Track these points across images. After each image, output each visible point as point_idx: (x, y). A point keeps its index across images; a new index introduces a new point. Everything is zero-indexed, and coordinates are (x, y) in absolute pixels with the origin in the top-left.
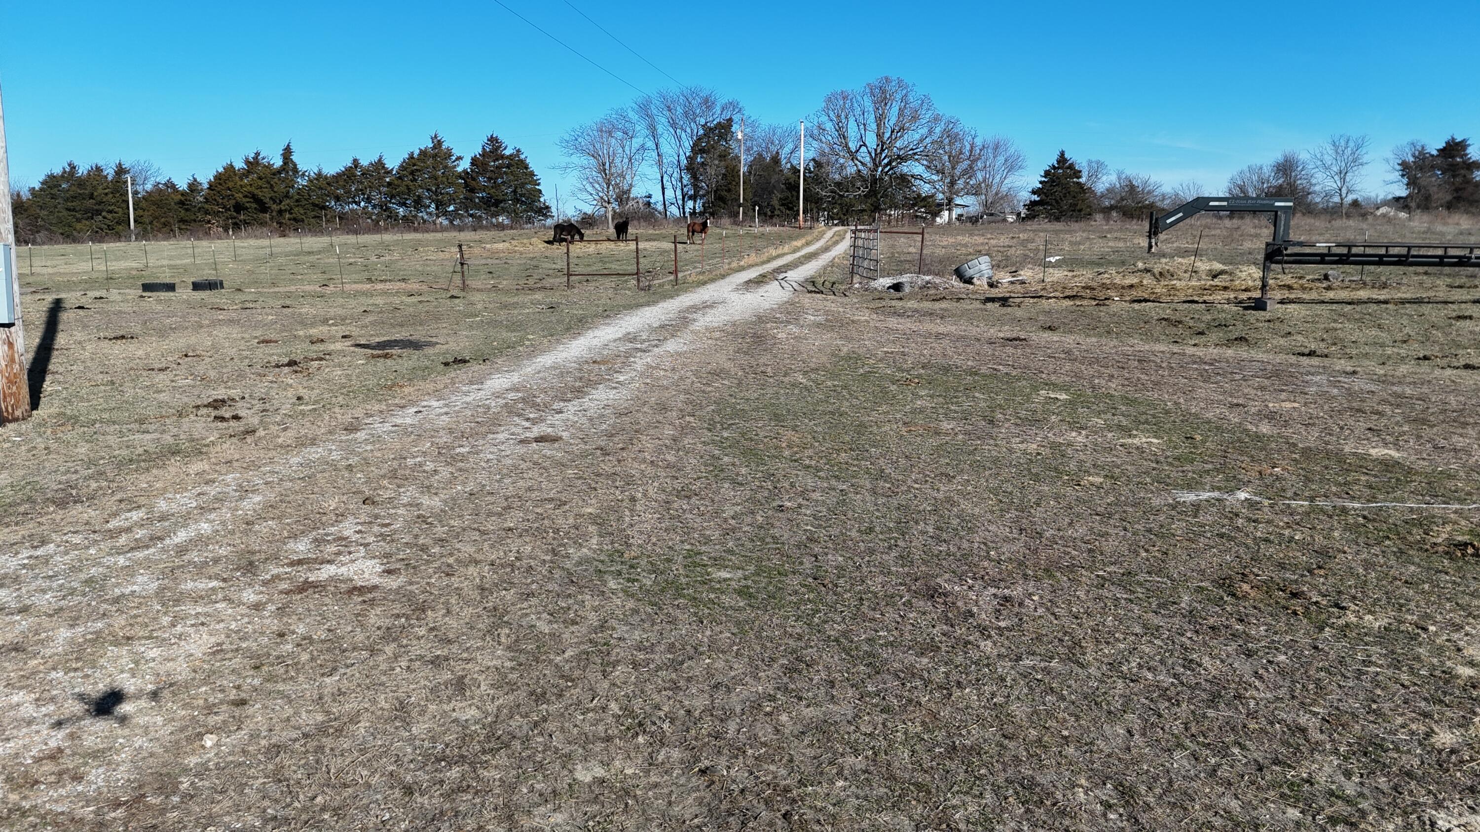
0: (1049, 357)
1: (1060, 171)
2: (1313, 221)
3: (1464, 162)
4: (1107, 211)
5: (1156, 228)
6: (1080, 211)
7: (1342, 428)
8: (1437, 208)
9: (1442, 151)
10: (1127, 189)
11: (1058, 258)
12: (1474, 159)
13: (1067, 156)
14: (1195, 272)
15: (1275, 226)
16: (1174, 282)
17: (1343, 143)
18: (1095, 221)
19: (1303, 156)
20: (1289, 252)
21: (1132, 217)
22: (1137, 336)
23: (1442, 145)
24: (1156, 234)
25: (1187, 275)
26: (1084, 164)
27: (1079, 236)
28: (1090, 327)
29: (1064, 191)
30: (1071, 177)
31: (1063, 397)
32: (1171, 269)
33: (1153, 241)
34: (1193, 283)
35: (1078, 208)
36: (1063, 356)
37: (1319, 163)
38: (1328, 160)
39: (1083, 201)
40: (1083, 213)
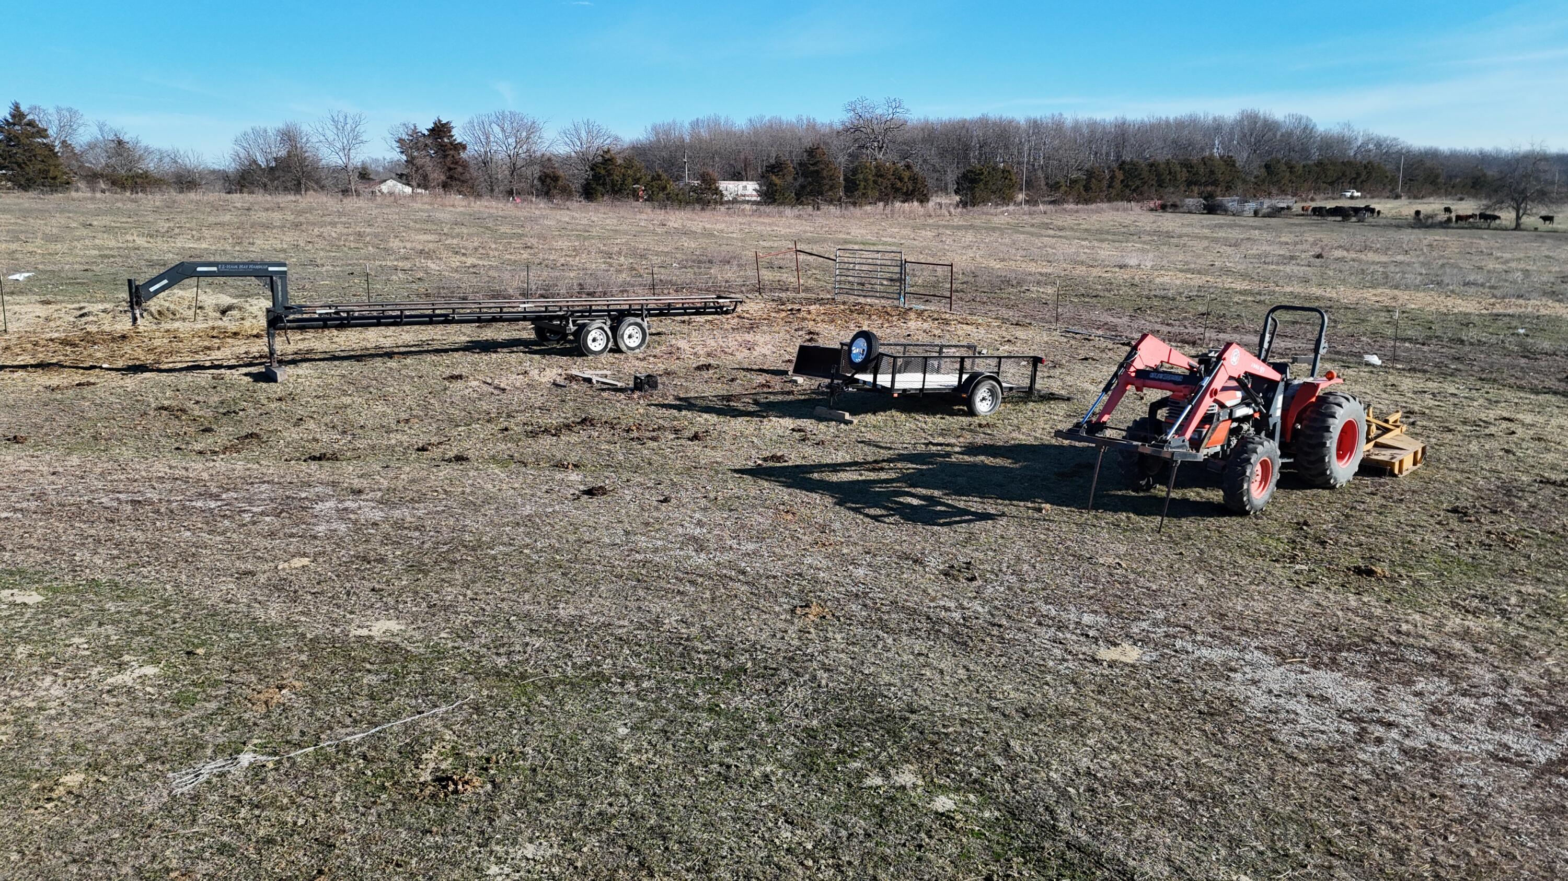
0: (15, 510)
1: (17, 127)
2: (325, 199)
3: (451, 143)
4: (92, 177)
5: (138, 297)
6: (54, 178)
7: (348, 594)
8: (434, 187)
9: (432, 131)
10: (113, 145)
11: (27, 275)
12: (459, 141)
13: (24, 108)
14: (200, 308)
15: (272, 291)
16: (176, 325)
17: (342, 120)
18: (77, 190)
19: (305, 128)
20: (291, 317)
21: (123, 187)
22: (131, 442)
23: (431, 126)
24: (139, 304)
25: (191, 312)
26: (52, 110)
27: (53, 225)
28: (71, 430)
29: (27, 154)
30: (33, 135)
31: (33, 598)
32: (172, 307)
33: (137, 312)
34: (199, 326)
35: (51, 174)
36: (33, 505)
37: (322, 138)
38: (331, 136)
39: (56, 166)
40: (58, 181)
